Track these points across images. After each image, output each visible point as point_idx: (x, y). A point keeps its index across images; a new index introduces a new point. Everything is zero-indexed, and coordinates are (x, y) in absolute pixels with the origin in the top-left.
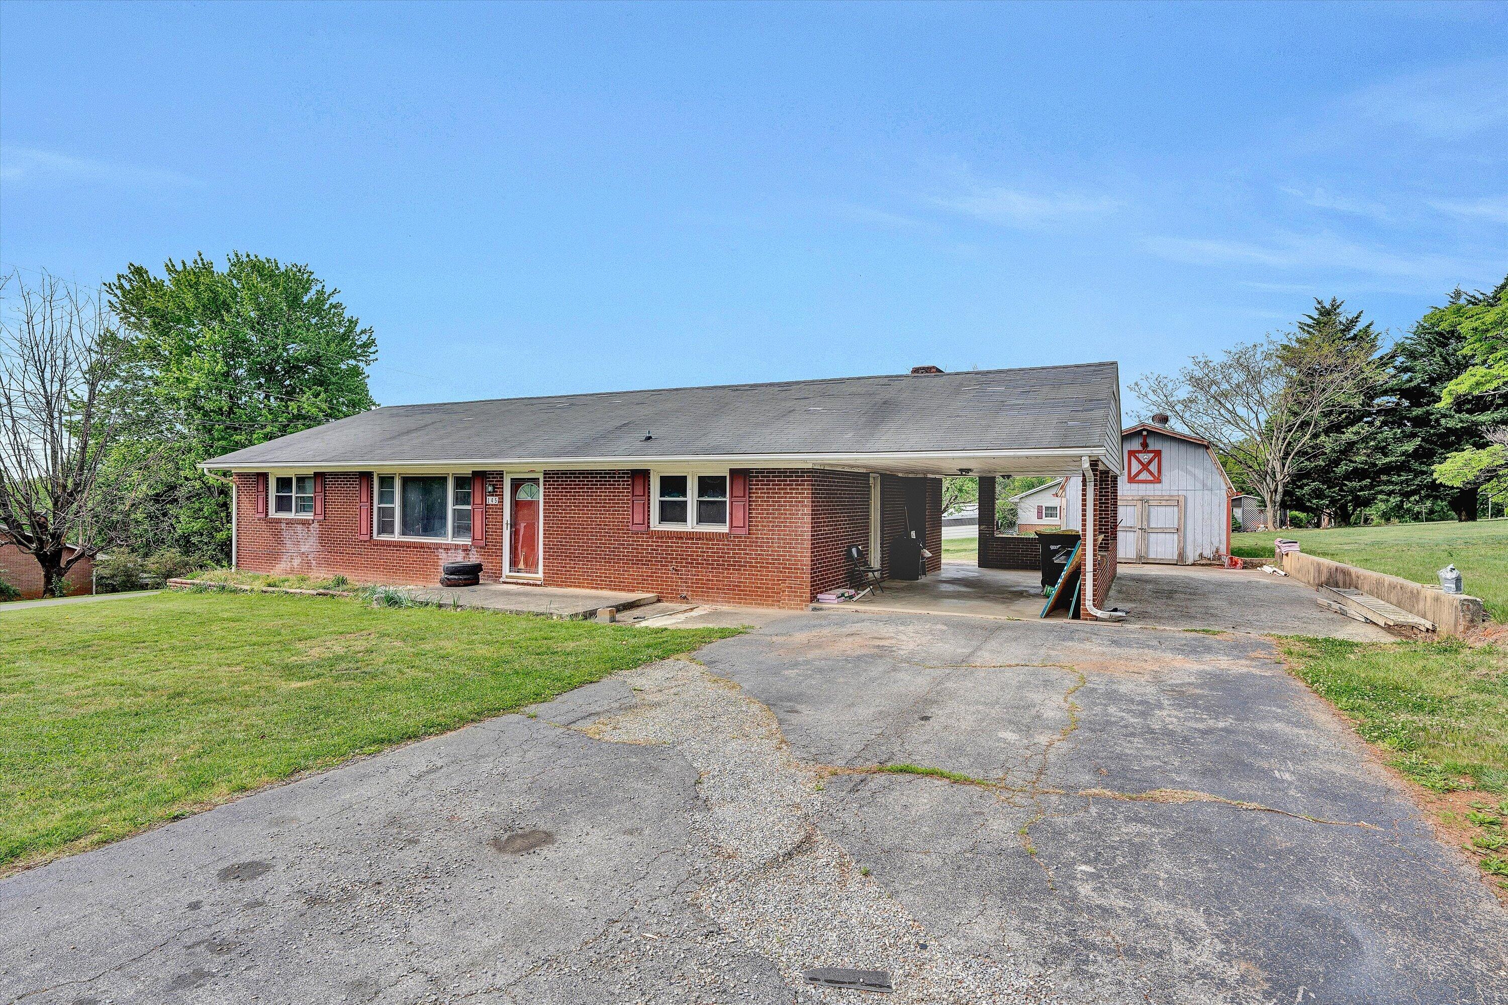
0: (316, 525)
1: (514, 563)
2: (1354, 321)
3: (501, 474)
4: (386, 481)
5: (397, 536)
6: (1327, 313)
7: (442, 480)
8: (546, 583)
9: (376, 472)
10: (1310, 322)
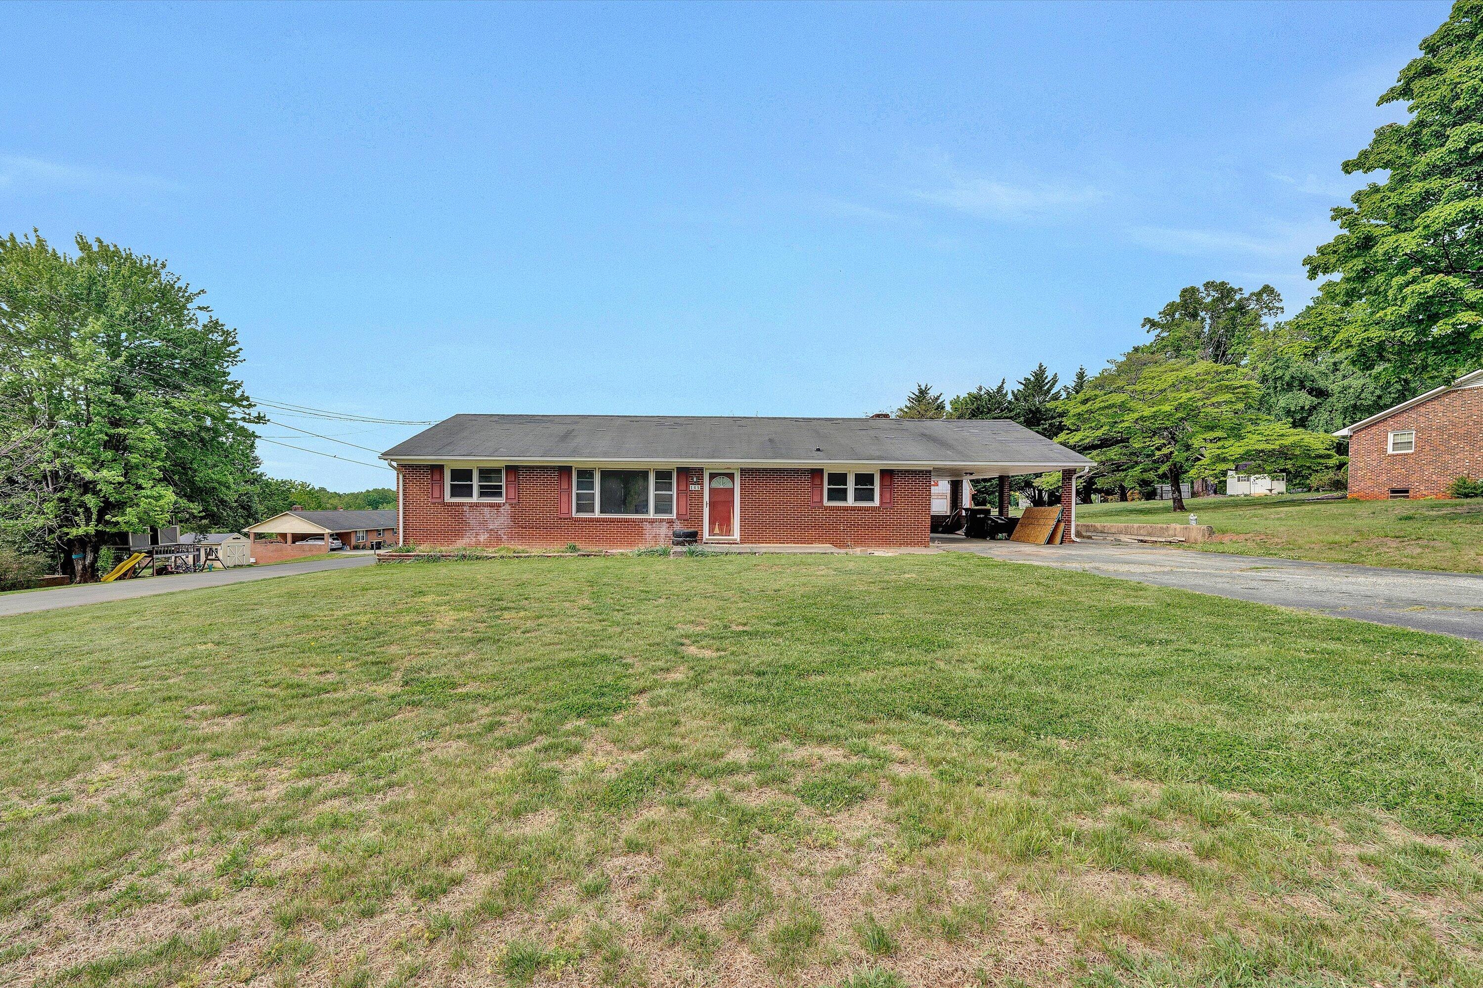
0: (507, 507)
1: (711, 532)
2: (937, 398)
3: (702, 469)
4: (585, 475)
5: (597, 514)
6: (923, 393)
7: (644, 474)
8: (742, 541)
9: (574, 465)
10: (914, 396)
